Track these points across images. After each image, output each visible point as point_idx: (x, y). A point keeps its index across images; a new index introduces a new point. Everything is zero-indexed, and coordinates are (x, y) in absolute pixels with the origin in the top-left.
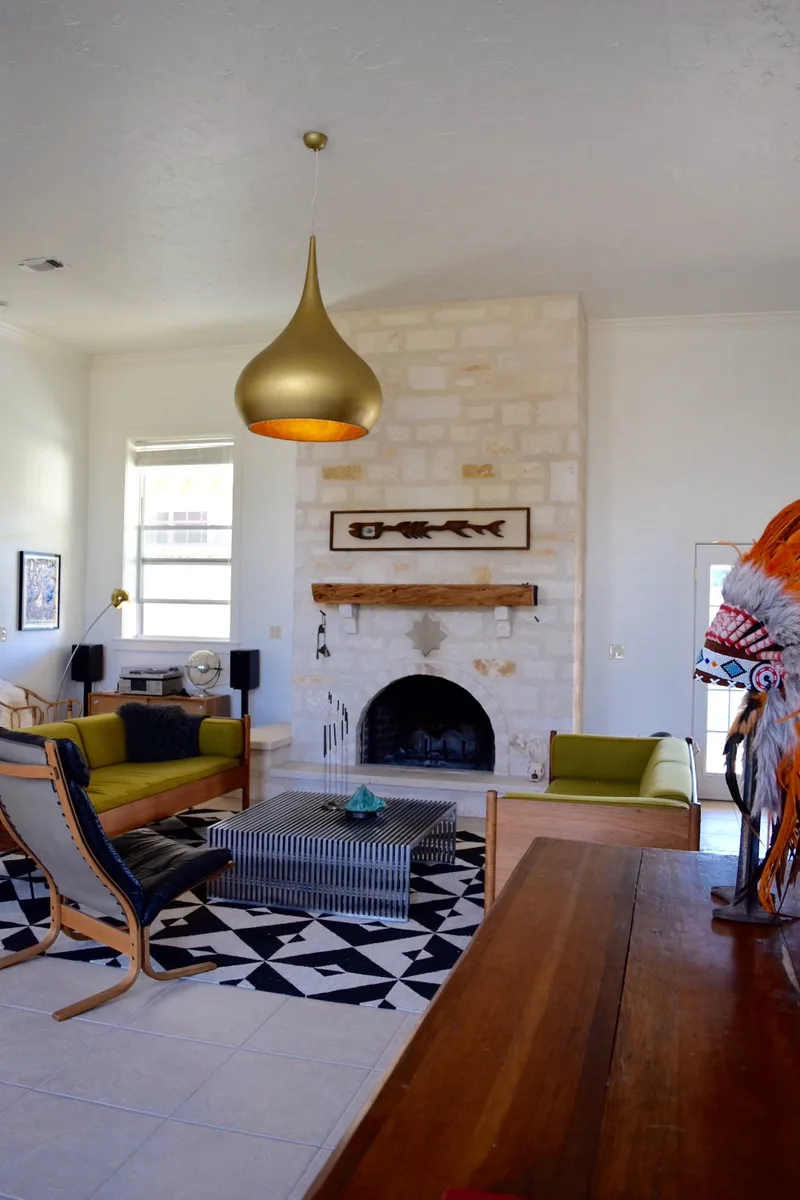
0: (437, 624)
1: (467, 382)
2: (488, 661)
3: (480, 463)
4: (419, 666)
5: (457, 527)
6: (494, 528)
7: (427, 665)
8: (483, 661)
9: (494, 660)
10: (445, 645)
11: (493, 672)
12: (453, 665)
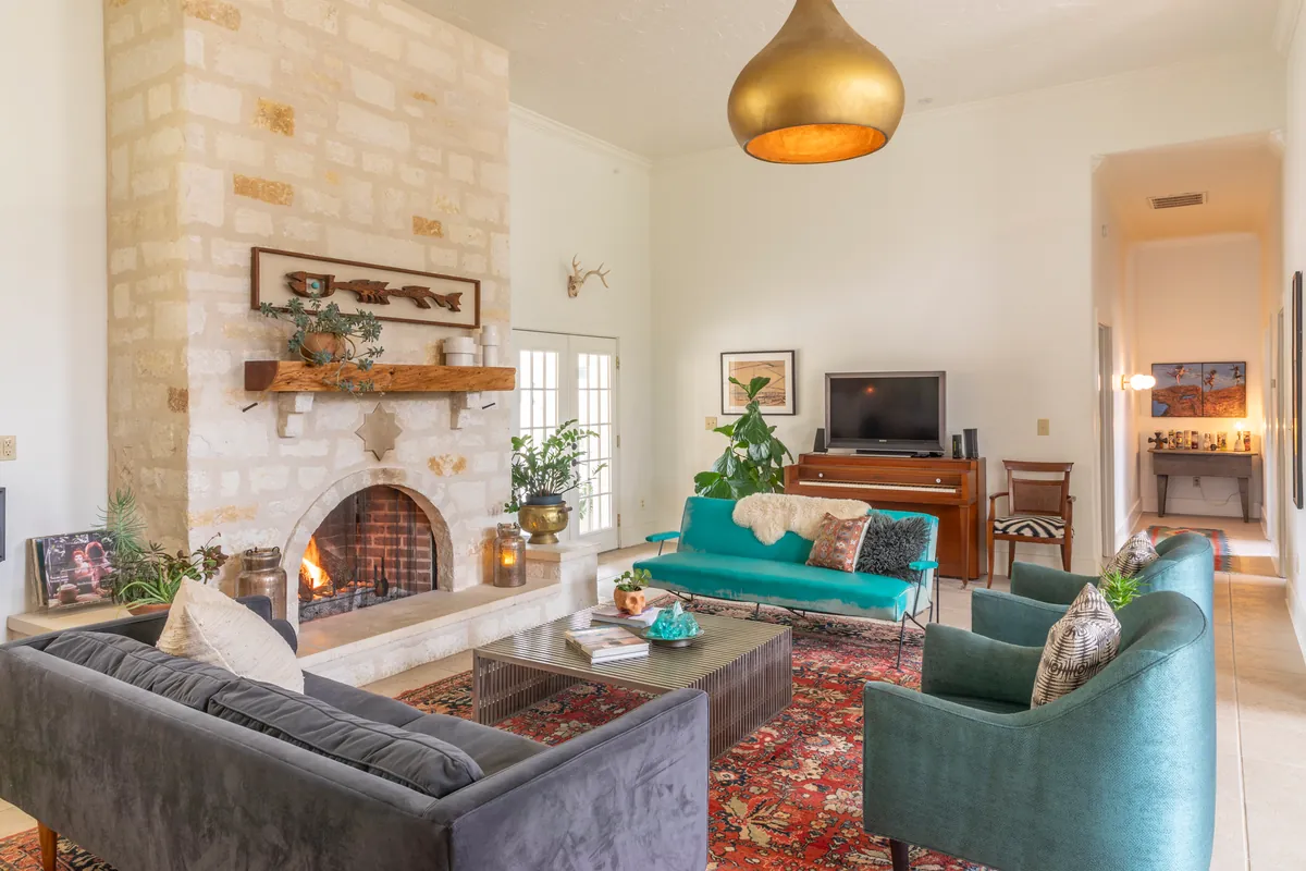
0: (392, 417)
1: (414, 111)
2: (441, 458)
3: (431, 218)
4: (374, 474)
5: (417, 297)
6: (451, 302)
7: (385, 471)
8: (437, 459)
9: (447, 456)
10: (401, 443)
11: (448, 470)
12: (410, 466)
